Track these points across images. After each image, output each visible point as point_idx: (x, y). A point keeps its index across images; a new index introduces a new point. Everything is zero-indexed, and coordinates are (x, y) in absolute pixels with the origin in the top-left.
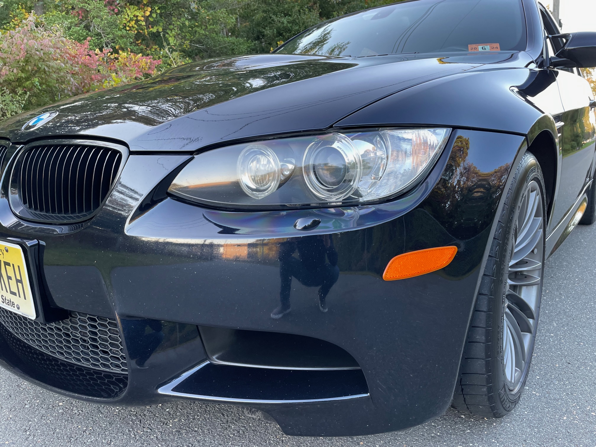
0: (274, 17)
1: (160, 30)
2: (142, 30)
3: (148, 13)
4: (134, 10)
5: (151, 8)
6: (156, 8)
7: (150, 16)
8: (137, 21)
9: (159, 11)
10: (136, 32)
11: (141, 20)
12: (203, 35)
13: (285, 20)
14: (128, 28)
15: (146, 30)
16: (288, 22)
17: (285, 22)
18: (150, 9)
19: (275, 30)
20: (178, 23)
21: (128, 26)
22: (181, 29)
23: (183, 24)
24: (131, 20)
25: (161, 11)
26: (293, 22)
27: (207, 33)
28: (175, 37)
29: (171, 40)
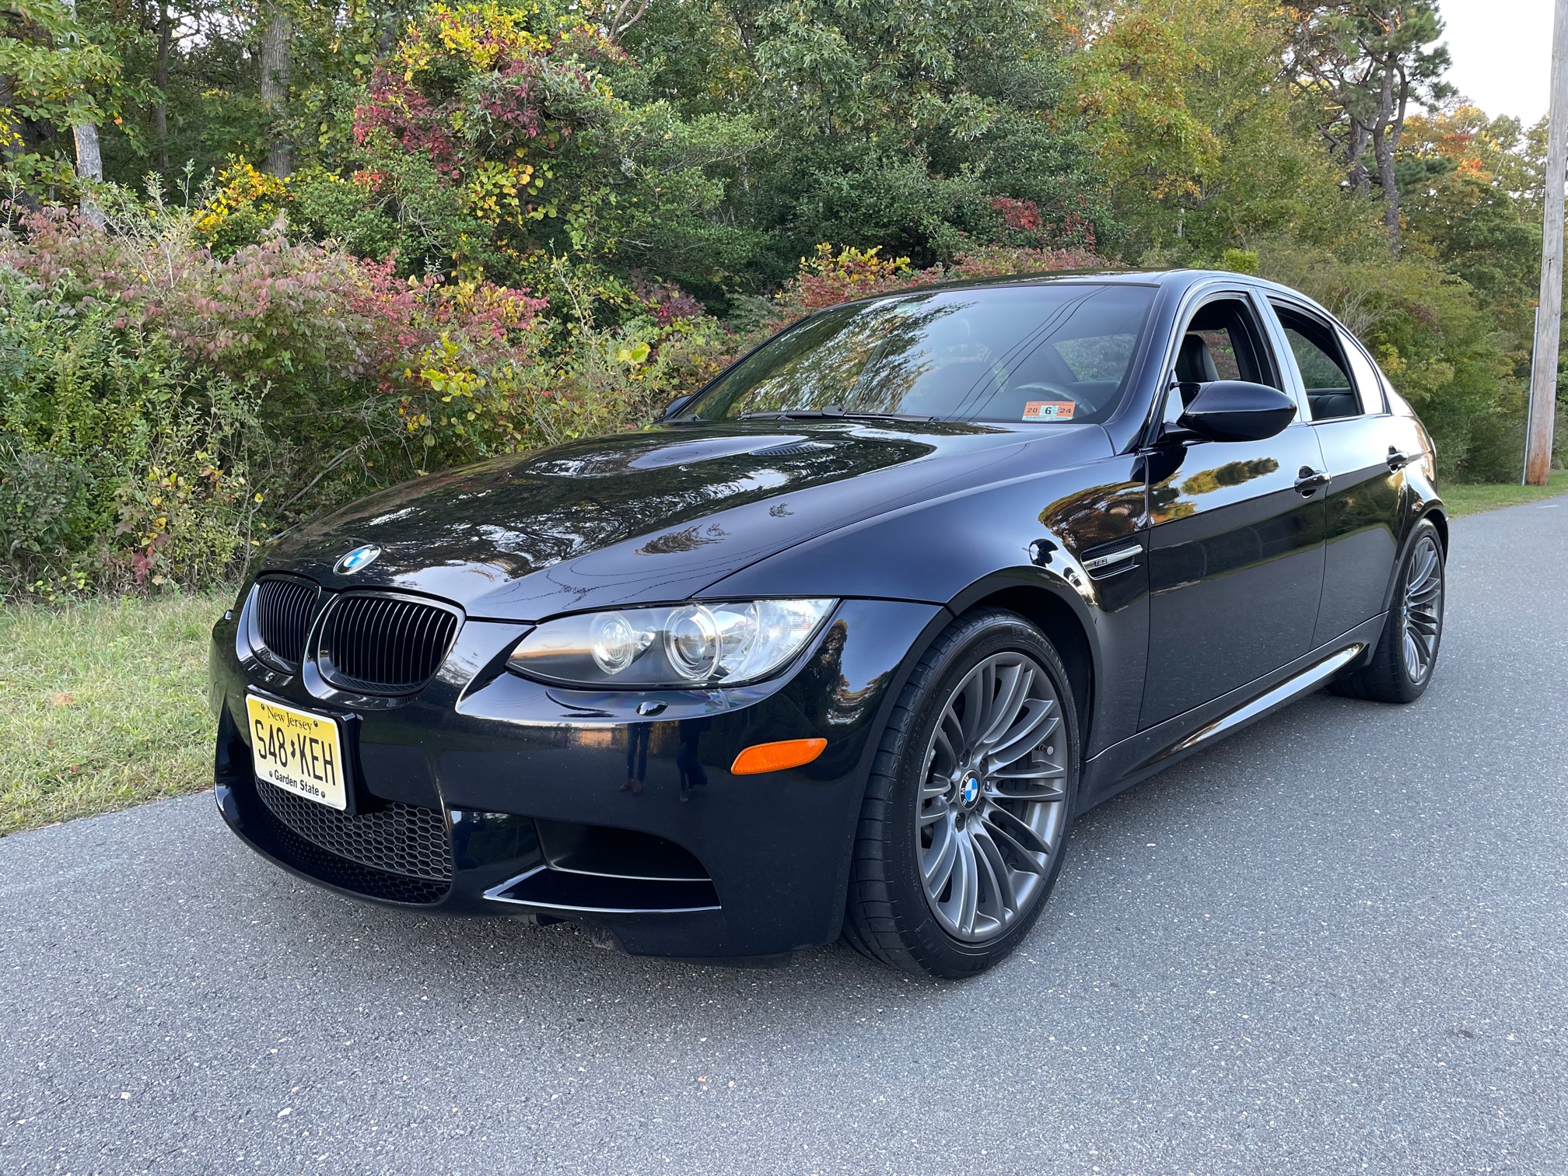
0: (819, 174)
1: (553, 214)
2: (511, 214)
3: (526, 179)
4: (496, 170)
5: (534, 167)
6: (545, 167)
7: (531, 184)
8: (502, 196)
9: (550, 175)
10: (497, 221)
11: (510, 195)
12: (648, 224)
13: (844, 182)
14: (480, 213)
15: (520, 217)
16: (852, 187)
17: (845, 187)
18: (530, 170)
19: (821, 204)
20: (594, 199)
21: (482, 209)
22: (599, 212)
23: (605, 201)
24: (489, 194)
25: (554, 174)
26: (865, 186)
27: (659, 221)
28: (584, 230)
29: (576, 237)
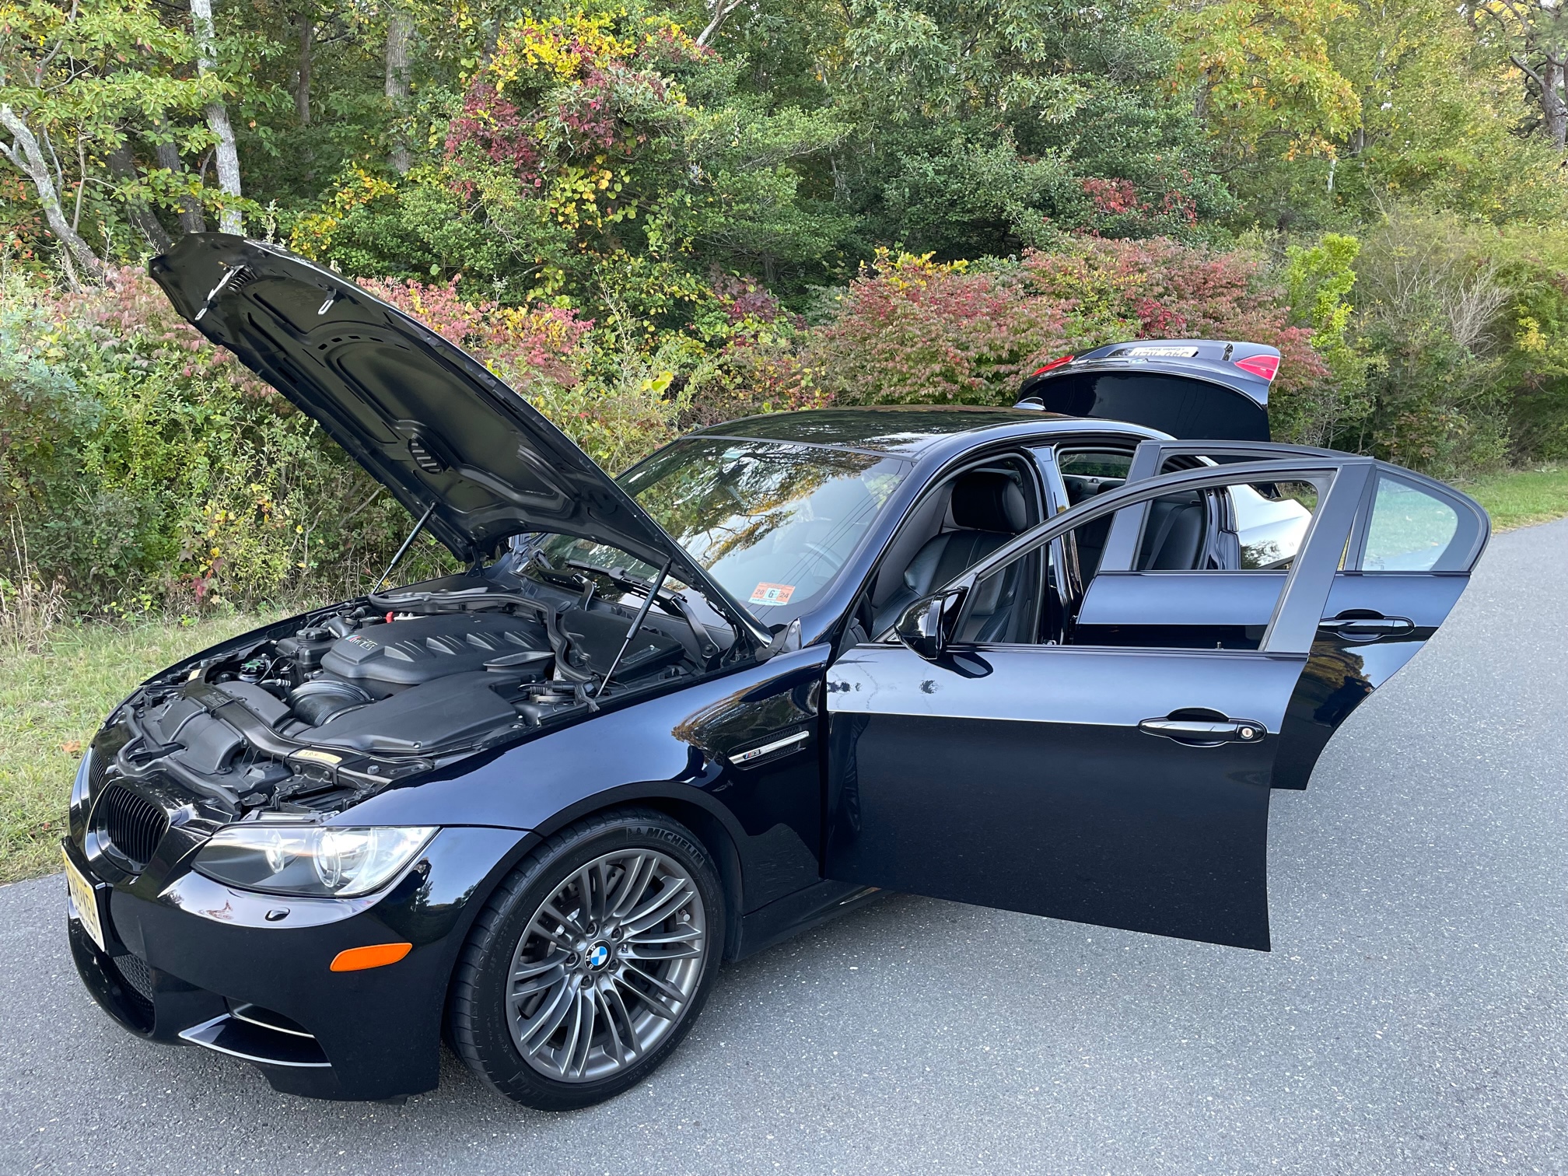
0: (905, 160)
1: (632, 215)
2: (591, 218)
3: (604, 184)
4: (577, 176)
5: (613, 172)
6: (623, 173)
7: (610, 189)
8: (582, 202)
9: (627, 180)
10: (577, 225)
11: (588, 200)
12: (721, 224)
13: (929, 168)
14: (561, 219)
15: (599, 220)
16: (937, 172)
17: (931, 174)
18: (609, 175)
19: (907, 190)
20: (670, 200)
21: (563, 214)
22: (675, 213)
23: (682, 202)
24: (570, 200)
25: (632, 179)
26: (951, 171)
27: (732, 220)
28: (662, 231)
29: (654, 238)
